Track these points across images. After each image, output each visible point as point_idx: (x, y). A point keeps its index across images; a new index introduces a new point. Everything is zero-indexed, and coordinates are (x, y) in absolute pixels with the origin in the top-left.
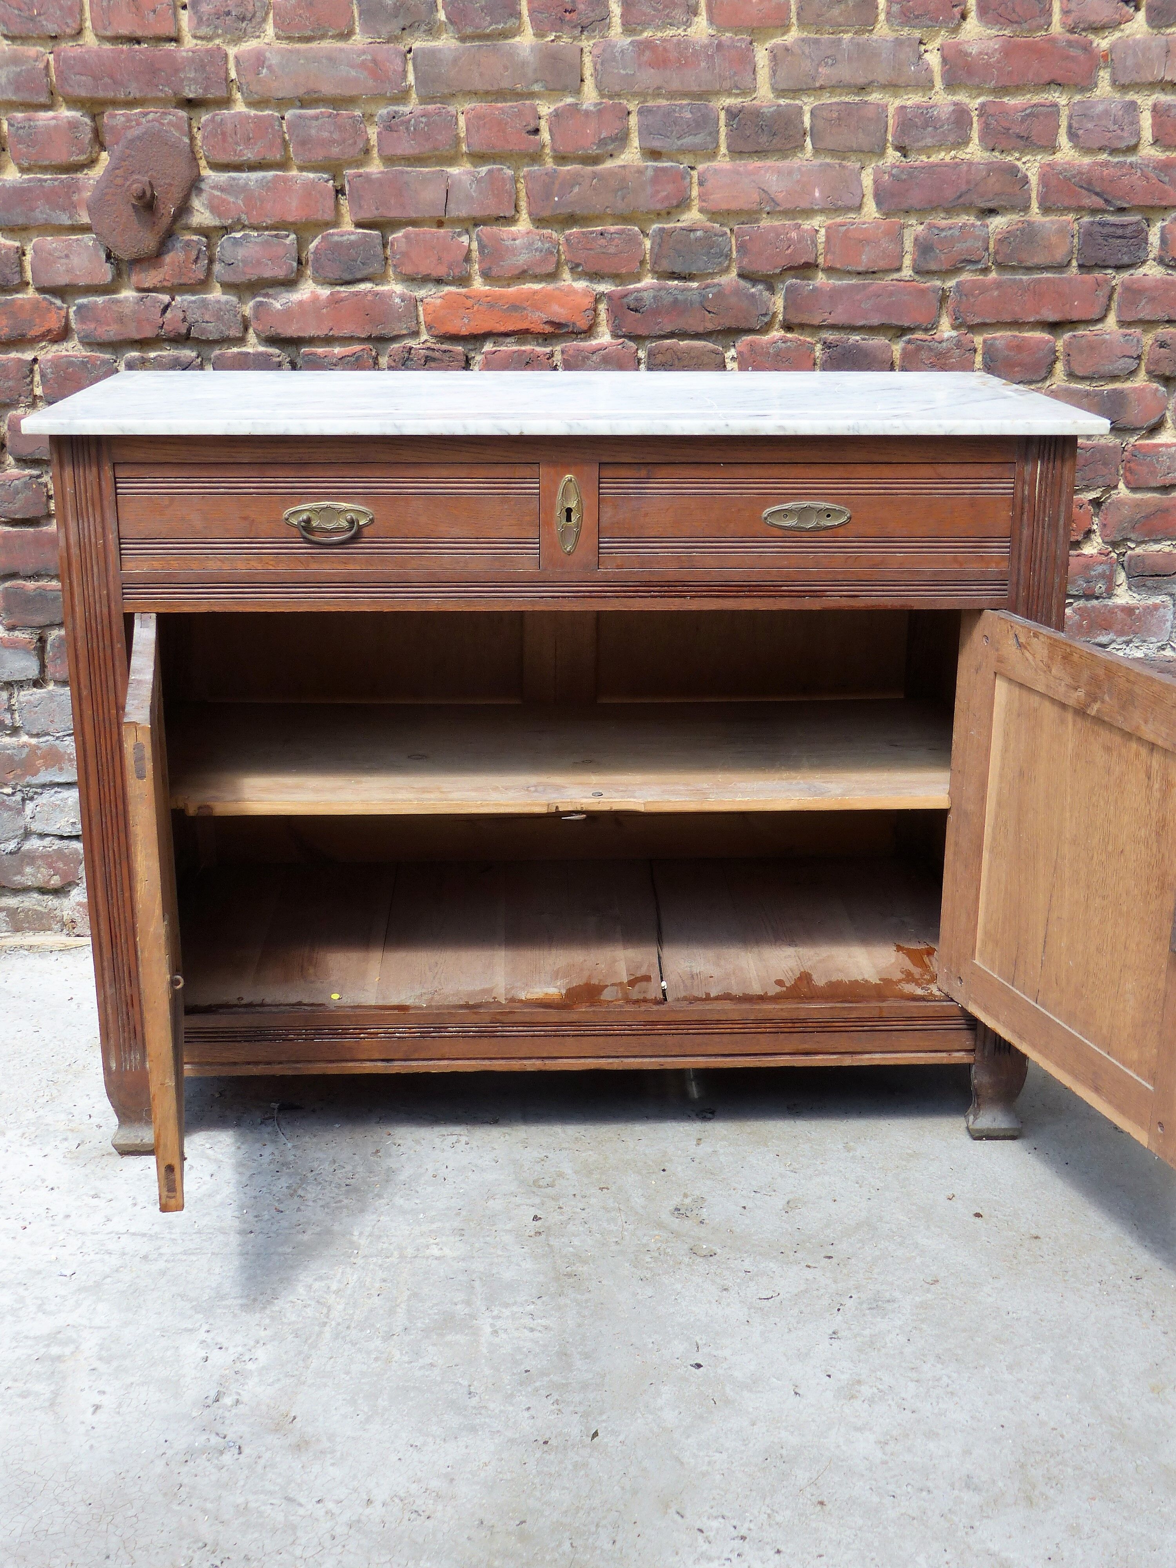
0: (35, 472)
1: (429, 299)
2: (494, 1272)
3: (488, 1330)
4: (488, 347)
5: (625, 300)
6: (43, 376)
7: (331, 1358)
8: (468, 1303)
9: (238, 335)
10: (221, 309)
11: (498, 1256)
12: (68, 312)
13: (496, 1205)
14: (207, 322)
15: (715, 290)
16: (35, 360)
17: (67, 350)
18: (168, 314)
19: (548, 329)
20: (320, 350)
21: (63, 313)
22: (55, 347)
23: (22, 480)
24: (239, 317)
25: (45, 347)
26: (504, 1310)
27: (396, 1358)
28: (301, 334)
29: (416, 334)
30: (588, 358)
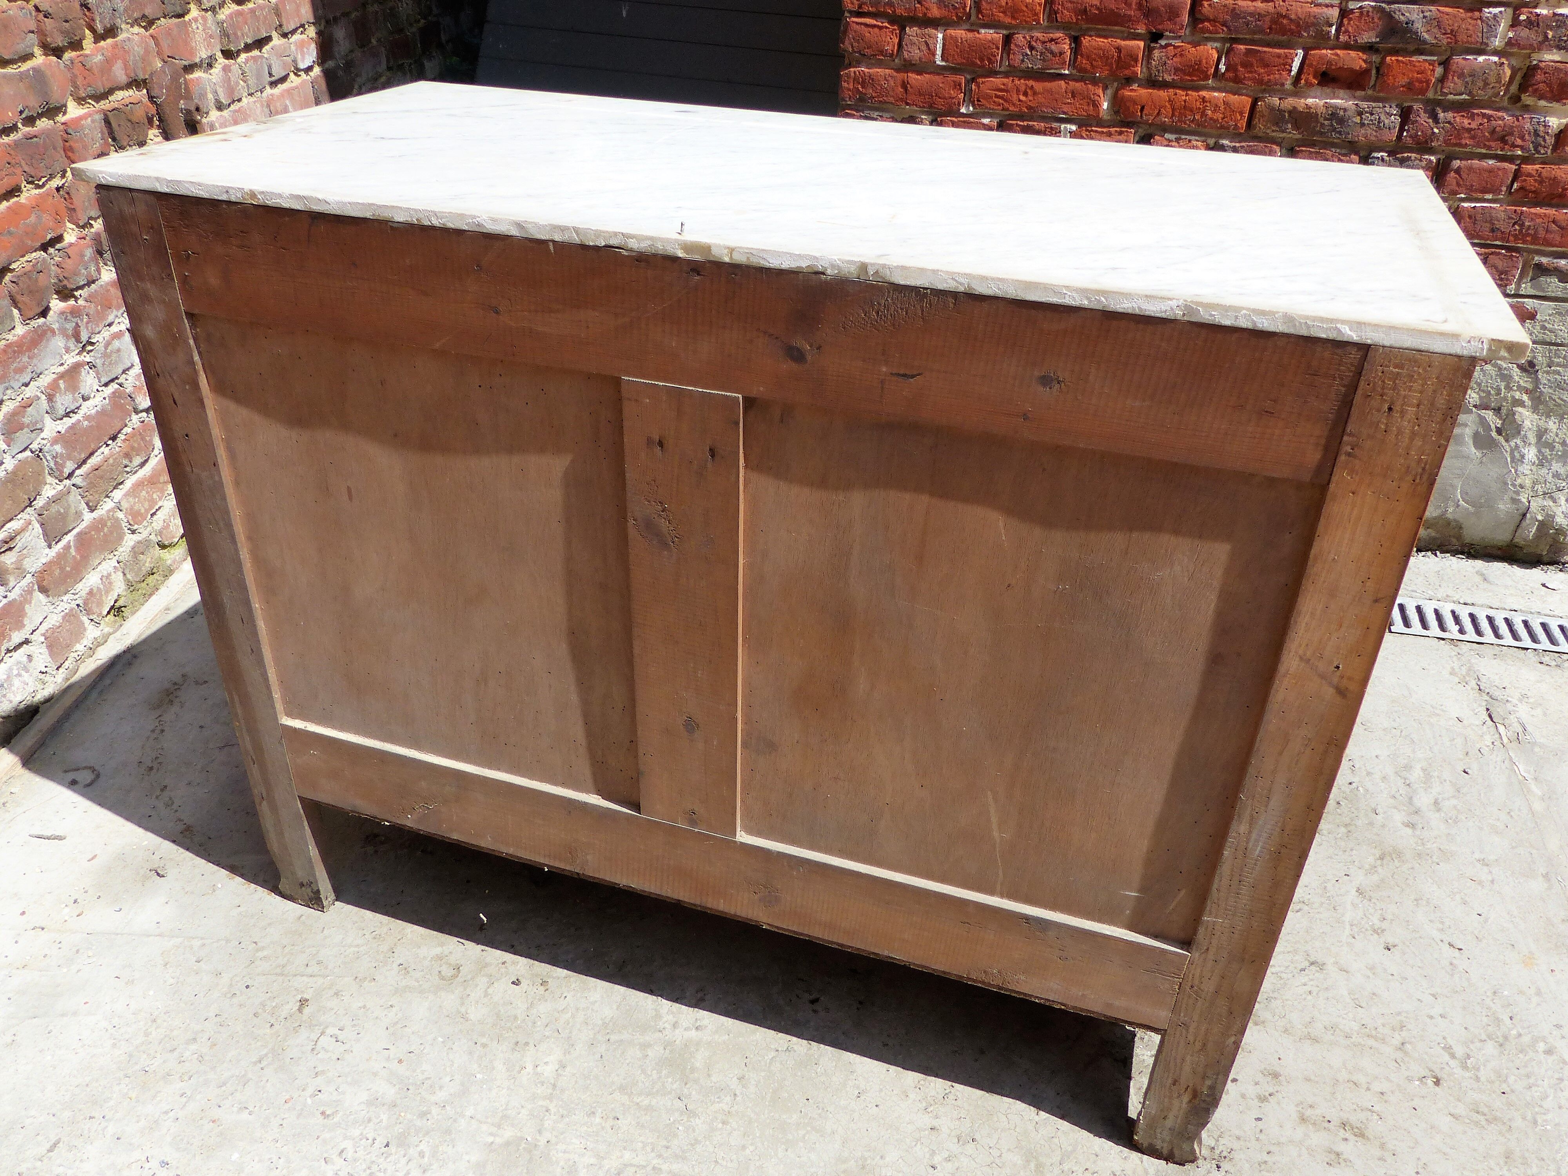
2: (600, 1022)
3: (693, 1033)
7: (716, 1162)
8: (645, 1046)
11: (573, 1016)
13: (475, 1013)
26: (665, 1019)
27: (726, 1108)
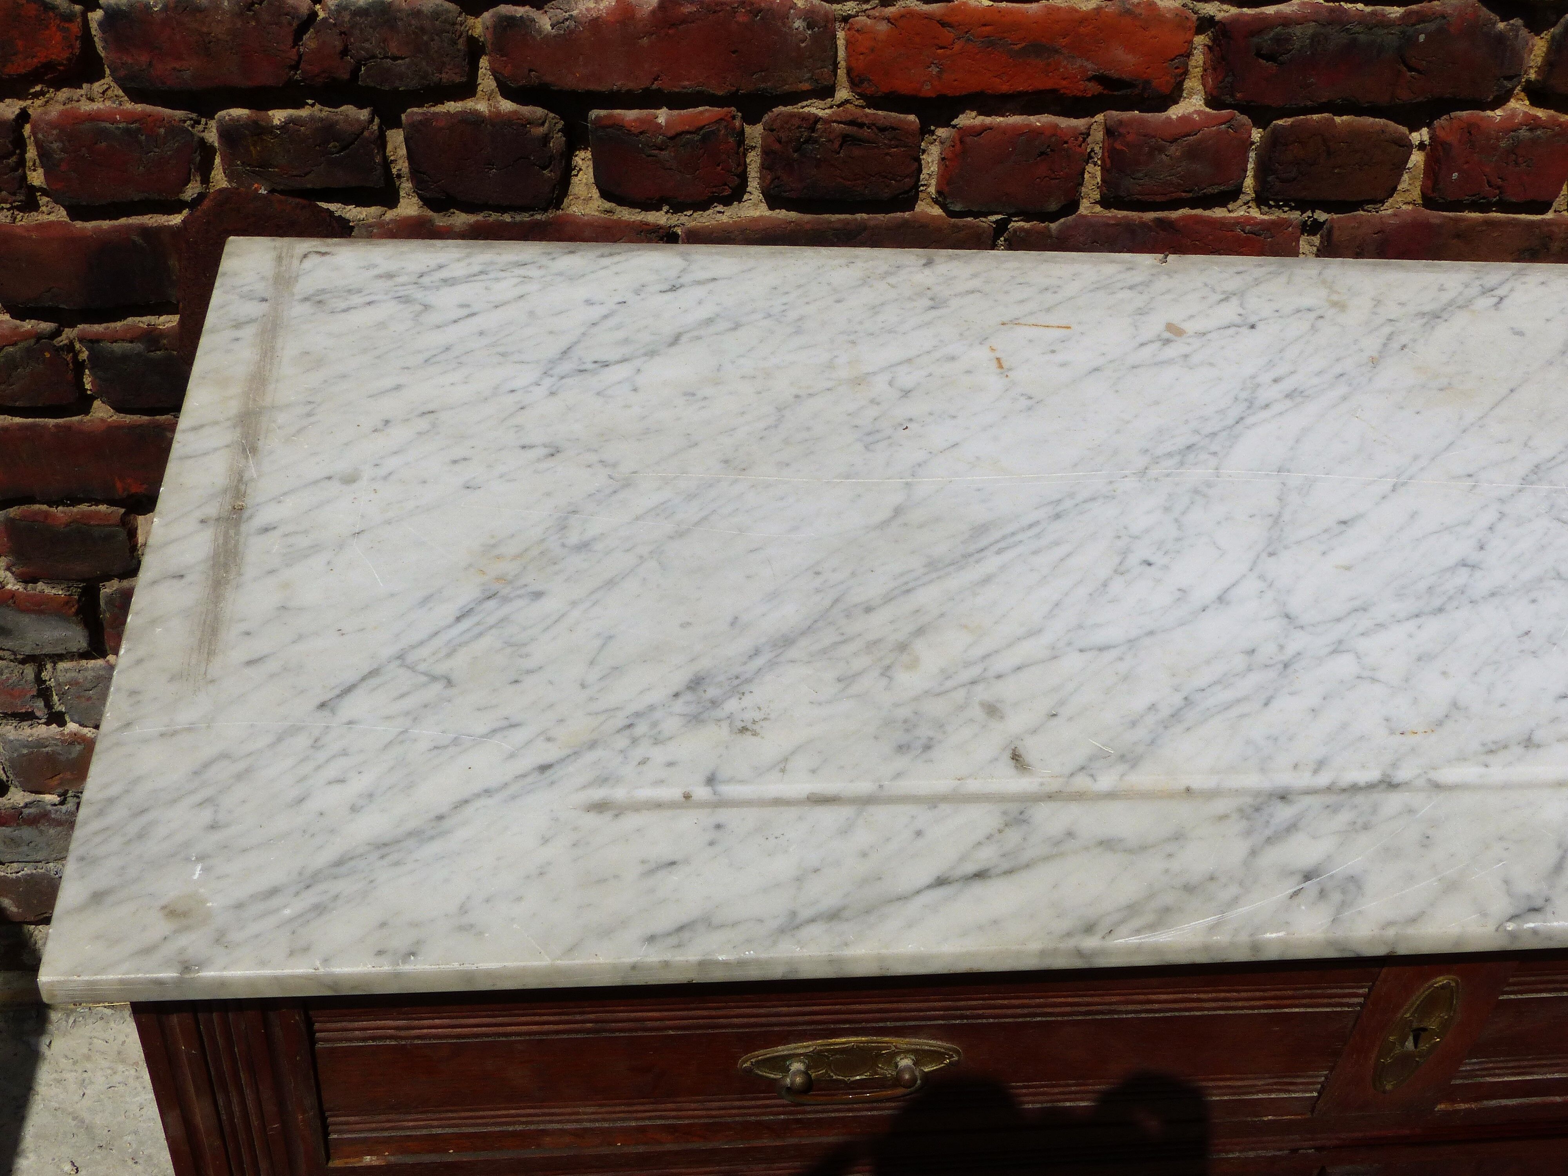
0: (46, 326)
1: (862, 18)
4: (968, 119)
5: (1256, 40)
6: (44, 154)
9: (458, 79)
10: (423, 30)
12: (86, 22)
14: (395, 58)
15: (1432, 27)
16: (24, 116)
17: (91, 100)
18: (309, 41)
19: (1094, 88)
20: (631, 115)
21: (75, 28)
22: (64, 94)
23: (21, 345)
24: (461, 44)
25: (42, 93)
28: (593, 87)
29: (826, 92)
30: (1161, 150)
